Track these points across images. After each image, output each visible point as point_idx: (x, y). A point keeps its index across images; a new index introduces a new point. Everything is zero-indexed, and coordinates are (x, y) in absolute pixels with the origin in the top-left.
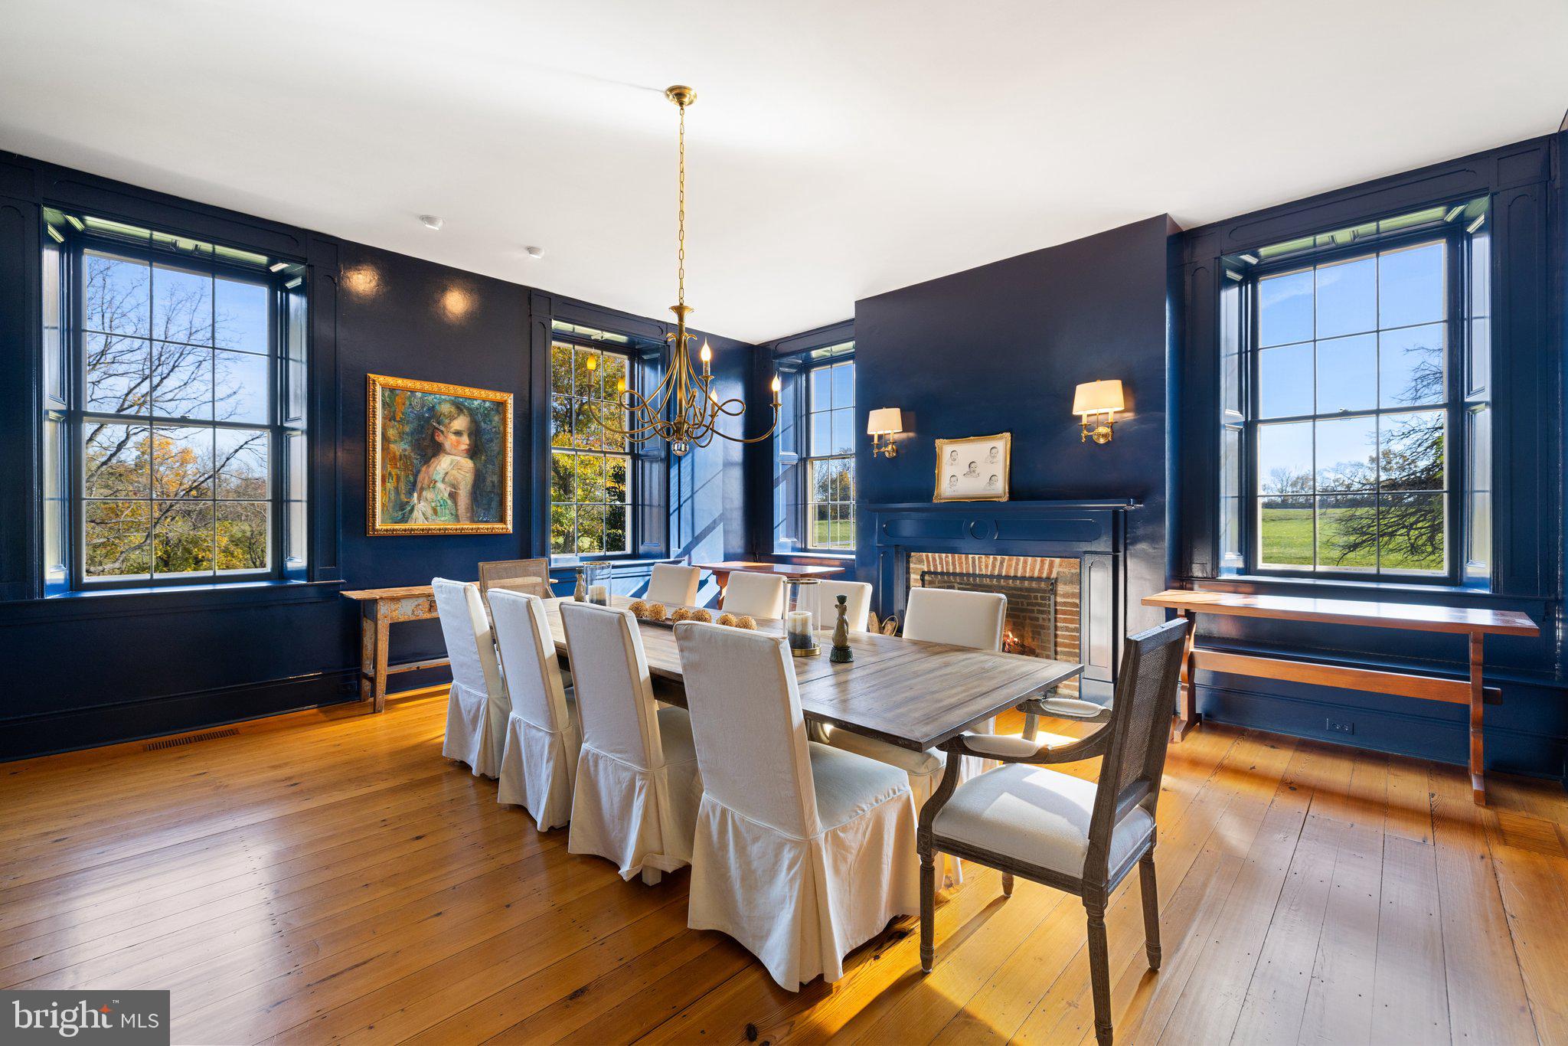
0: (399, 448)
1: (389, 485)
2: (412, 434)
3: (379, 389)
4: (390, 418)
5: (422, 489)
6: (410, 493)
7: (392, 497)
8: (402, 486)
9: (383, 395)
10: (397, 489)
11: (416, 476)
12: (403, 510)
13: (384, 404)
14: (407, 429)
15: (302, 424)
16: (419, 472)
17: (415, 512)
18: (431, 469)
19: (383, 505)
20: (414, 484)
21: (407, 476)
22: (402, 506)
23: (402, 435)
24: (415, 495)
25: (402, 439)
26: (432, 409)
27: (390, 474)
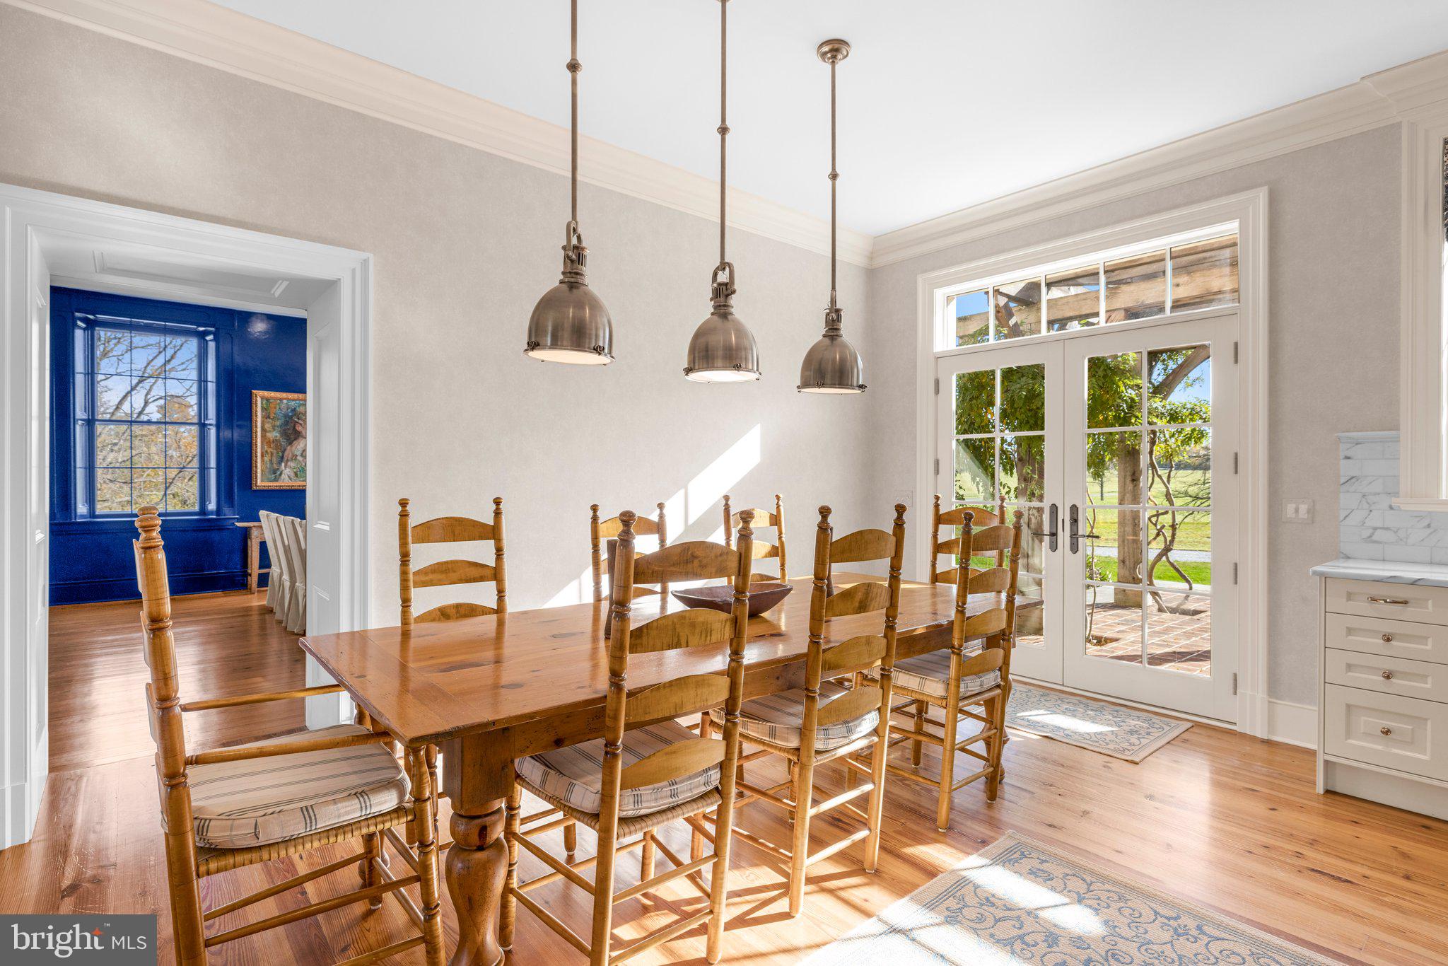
0: (273, 435)
1: (267, 459)
2: (281, 426)
3: (259, 399)
4: (267, 417)
5: (288, 461)
6: (279, 463)
7: (268, 466)
8: (275, 459)
9: (262, 403)
10: (271, 461)
11: (283, 452)
12: (275, 473)
13: (263, 408)
14: (278, 423)
15: (214, 422)
16: (285, 450)
17: (283, 475)
18: (294, 448)
19: (262, 471)
20: (282, 457)
21: (278, 453)
22: (274, 472)
23: (274, 427)
24: (283, 464)
25: (274, 430)
26: (294, 410)
27: (267, 452)
